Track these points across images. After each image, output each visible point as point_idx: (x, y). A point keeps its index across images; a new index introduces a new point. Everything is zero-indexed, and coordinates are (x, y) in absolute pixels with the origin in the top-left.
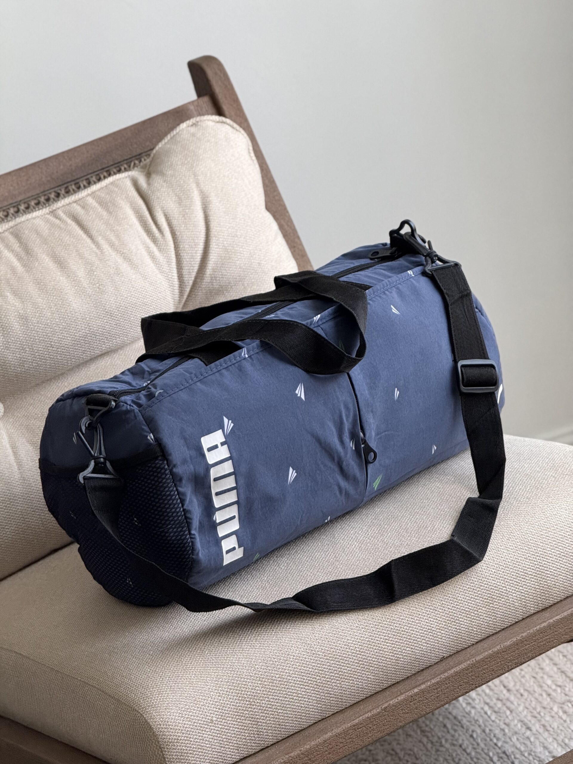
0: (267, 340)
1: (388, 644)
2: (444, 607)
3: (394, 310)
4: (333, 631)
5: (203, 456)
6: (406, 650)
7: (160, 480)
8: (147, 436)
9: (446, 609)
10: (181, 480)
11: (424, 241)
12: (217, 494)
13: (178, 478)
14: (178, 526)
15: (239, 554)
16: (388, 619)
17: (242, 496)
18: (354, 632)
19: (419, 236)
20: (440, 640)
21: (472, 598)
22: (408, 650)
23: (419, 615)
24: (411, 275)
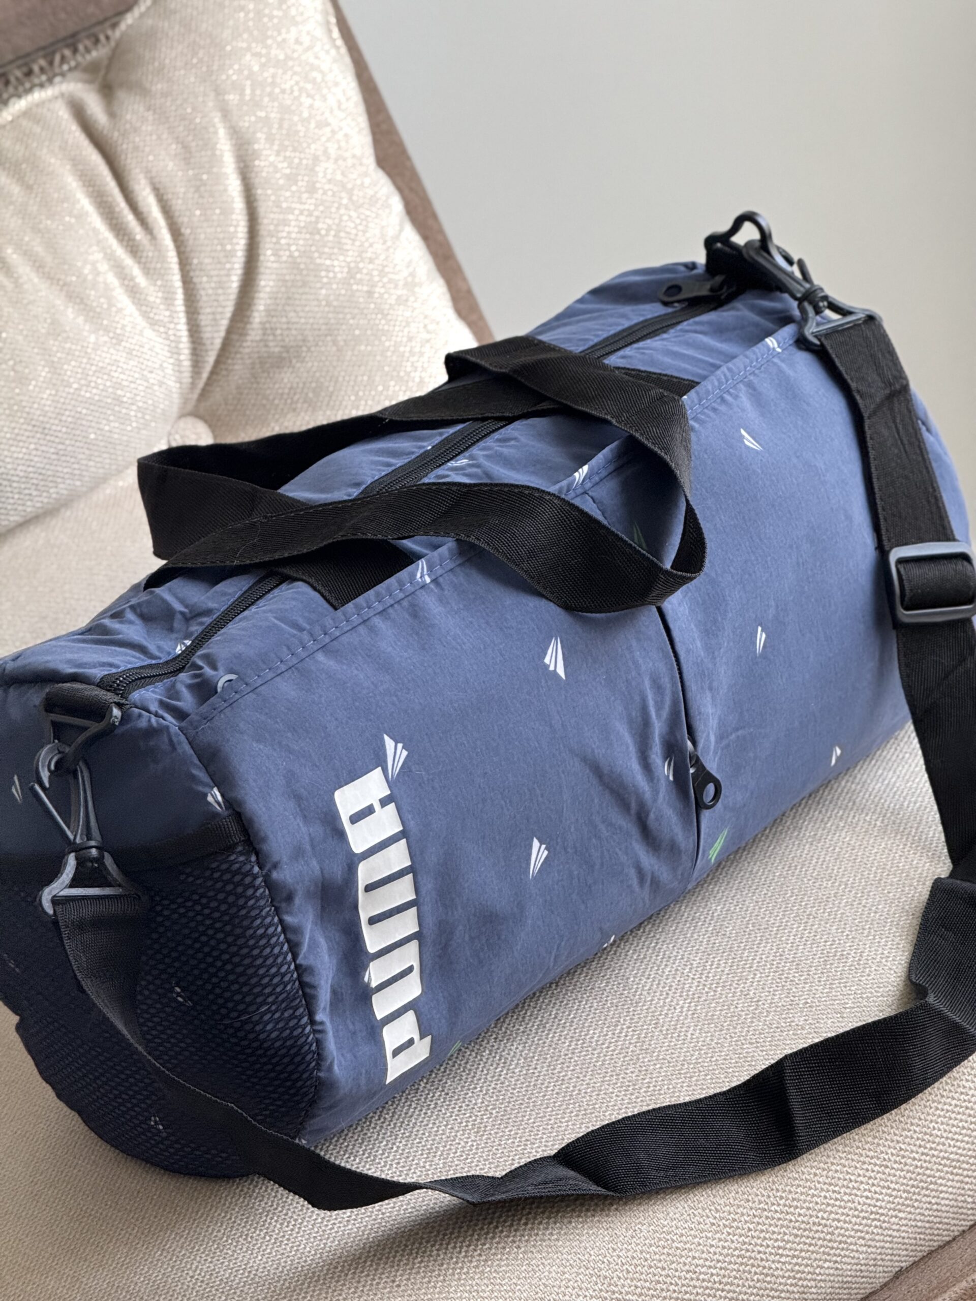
0: (472, 539)
1: (783, 1259)
2: (903, 1157)
3: (749, 442)
4: (660, 1239)
5: (341, 835)
6: (822, 1267)
7: (241, 902)
8: (206, 795)
9: (909, 1161)
10: (290, 898)
11: (790, 262)
12: (373, 921)
13: (284, 895)
14: (283, 1005)
15: (421, 1051)
16: (781, 1198)
17: (430, 920)
18: (707, 1238)
19: (778, 248)
20: (895, 1234)
21: (964, 1128)
22: (828, 1268)
23: (851, 1181)
24: (774, 349)
